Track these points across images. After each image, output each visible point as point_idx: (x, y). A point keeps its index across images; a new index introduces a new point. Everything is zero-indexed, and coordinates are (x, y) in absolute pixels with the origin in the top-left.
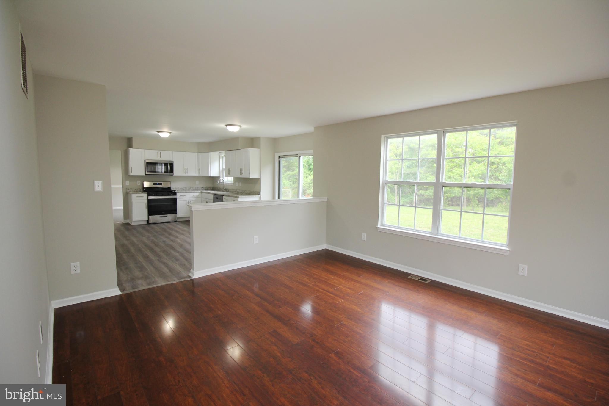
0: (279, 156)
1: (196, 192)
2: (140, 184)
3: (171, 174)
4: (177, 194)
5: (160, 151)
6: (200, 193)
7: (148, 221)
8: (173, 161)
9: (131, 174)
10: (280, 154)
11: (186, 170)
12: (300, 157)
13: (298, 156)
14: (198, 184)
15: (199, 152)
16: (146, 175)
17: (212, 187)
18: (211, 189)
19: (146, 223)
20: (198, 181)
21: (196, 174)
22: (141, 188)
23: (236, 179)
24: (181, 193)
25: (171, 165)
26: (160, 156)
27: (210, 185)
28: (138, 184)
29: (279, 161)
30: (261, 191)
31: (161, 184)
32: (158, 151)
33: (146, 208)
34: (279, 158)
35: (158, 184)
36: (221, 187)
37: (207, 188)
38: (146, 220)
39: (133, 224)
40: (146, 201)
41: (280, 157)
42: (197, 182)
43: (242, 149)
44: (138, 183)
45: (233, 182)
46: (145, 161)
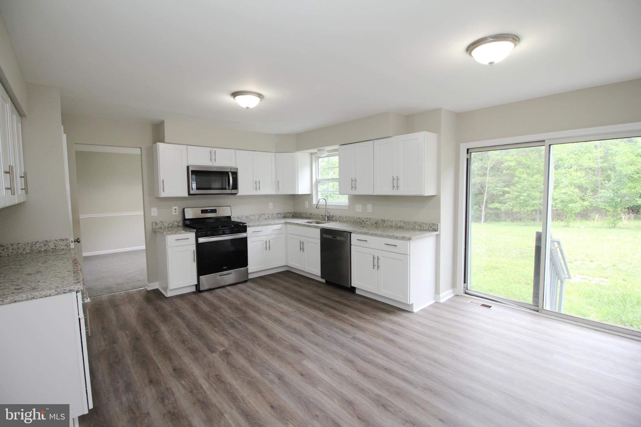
0: (468, 150)
1: (278, 224)
2: (177, 213)
3: (234, 191)
4: (248, 229)
5: (214, 149)
6: (284, 225)
7: (197, 286)
8: (237, 169)
9: (163, 195)
10: (470, 145)
11: (257, 185)
12: (550, 145)
13: (547, 143)
14: (272, 208)
15: (278, 151)
16: (189, 194)
17: (293, 211)
18: (291, 215)
19: (194, 289)
20: (272, 203)
21: (273, 192)
22: (178, 221)
23: (356, 199)
24: (253, 226)
25: (234, 176)
26: (214, 158)
27: (289, 209)
28: (174, 213)
29: (467, 159)
30: (440, 223)
31: (214, 211)
32: (211, 149)
33: (194, 262)
34: (468, 153)
35: (209, 212)
36: (315, 211)
37: (285, 215)
38: (194, 285)
39: (169, 294)
40: (194, 248)
41: (470, 151)
42: (271, 205)
43: (395, 138)
44: (174, 210)
45: (347, 204)
46: (188, 167)
